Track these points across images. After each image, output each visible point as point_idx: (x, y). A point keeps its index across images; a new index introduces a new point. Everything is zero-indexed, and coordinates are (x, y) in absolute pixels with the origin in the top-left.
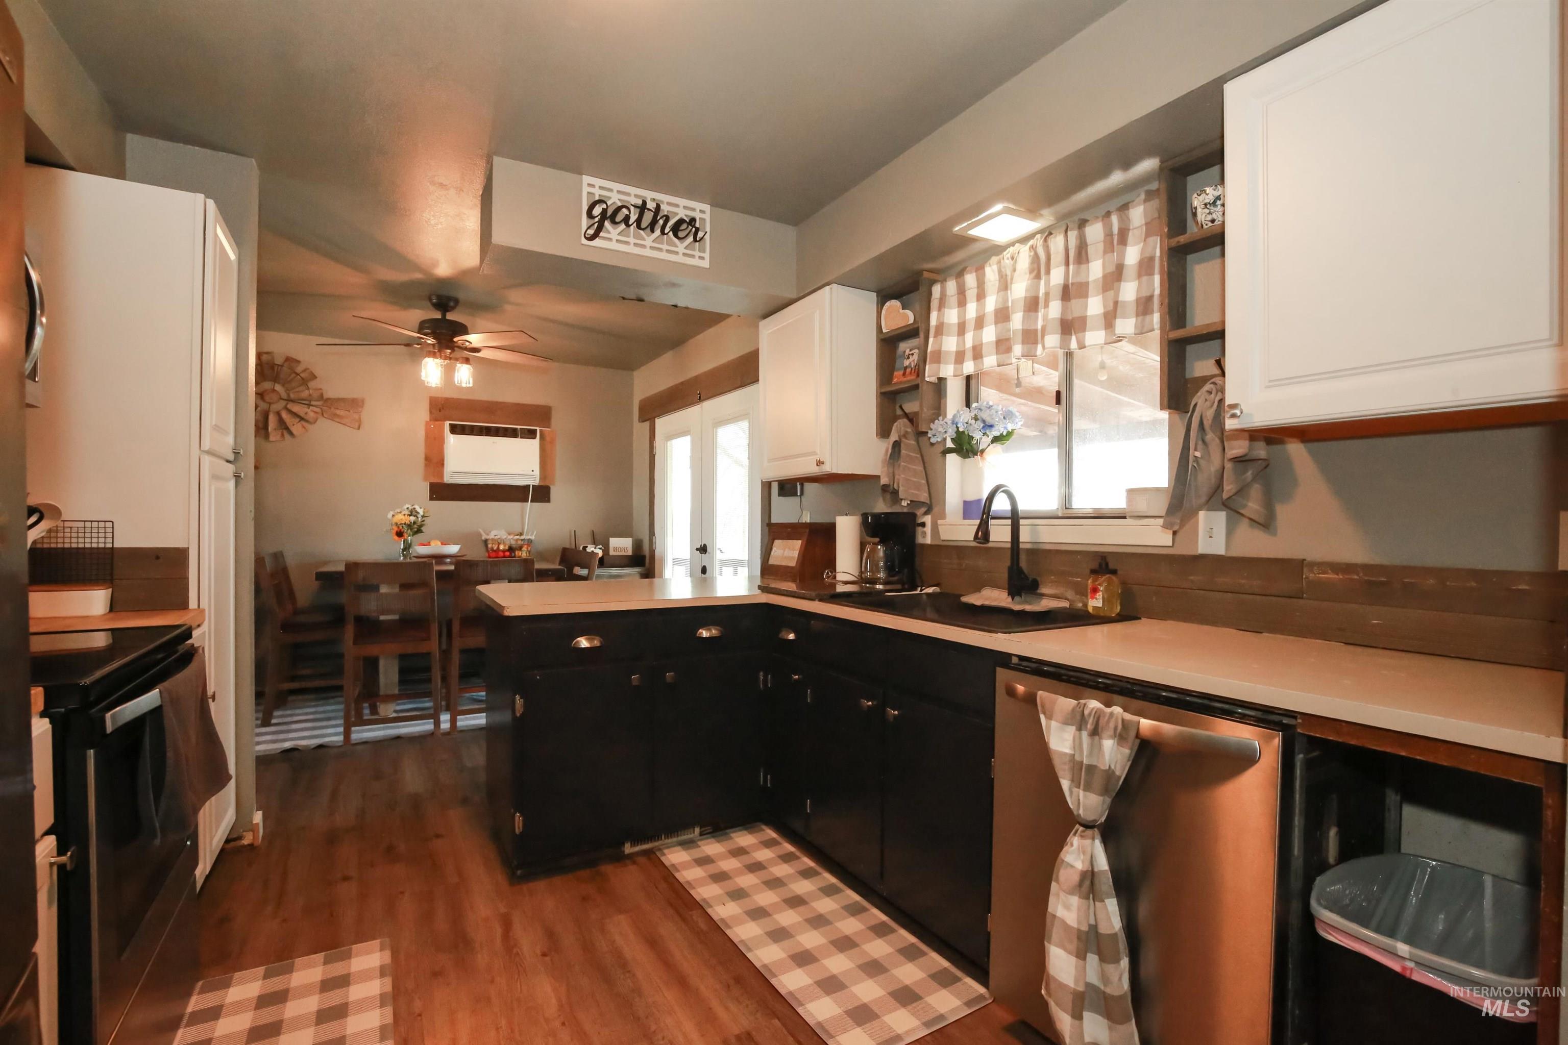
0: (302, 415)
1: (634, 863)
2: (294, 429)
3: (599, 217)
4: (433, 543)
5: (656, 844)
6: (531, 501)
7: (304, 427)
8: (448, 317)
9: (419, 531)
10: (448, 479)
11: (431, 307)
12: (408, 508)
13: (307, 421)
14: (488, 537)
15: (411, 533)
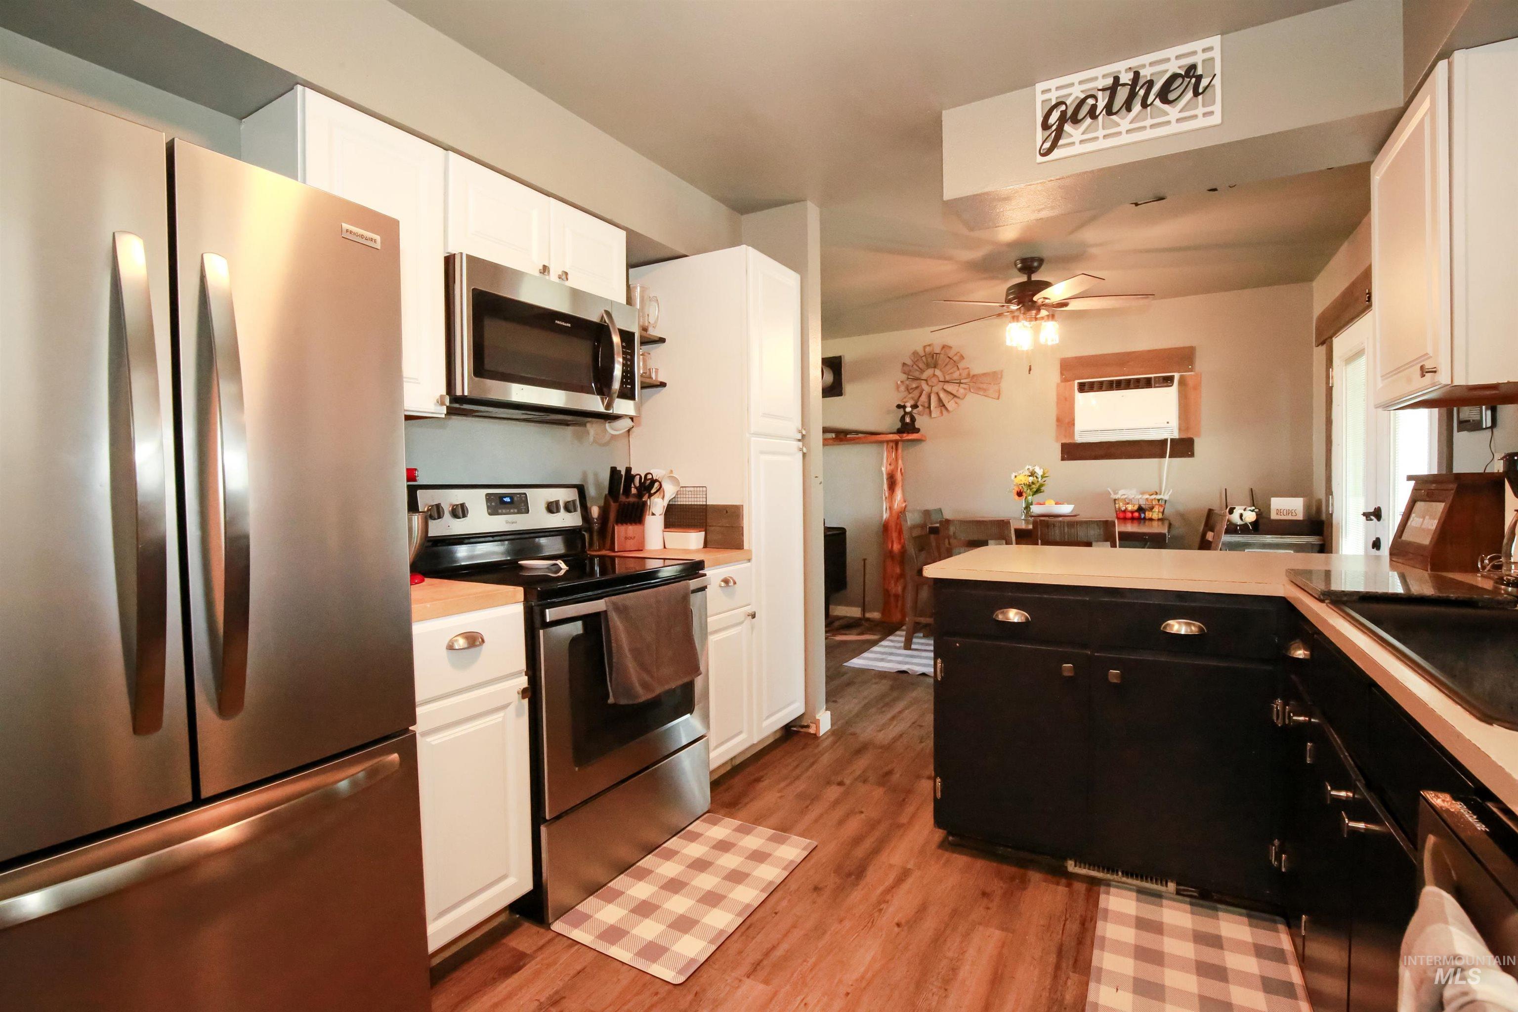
0: (954, 392)
1: (1069, 885)
2: (948, 406)
3: (1057, 123)
4: (1047, 503)
5: (1109, 876)
6: (1169, 457)
7: (956, 403)
8: (1033, 279)
9: (1038, 491)
10: (1079, 439)
11: (1019, 273)
12: (1028, 469)
13: (958, 398)
14: (1116, 497)
15: (1031, 493)
